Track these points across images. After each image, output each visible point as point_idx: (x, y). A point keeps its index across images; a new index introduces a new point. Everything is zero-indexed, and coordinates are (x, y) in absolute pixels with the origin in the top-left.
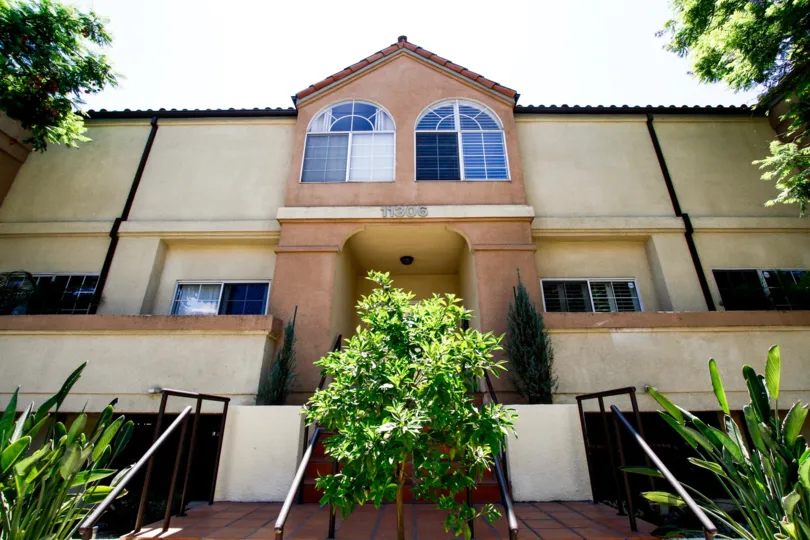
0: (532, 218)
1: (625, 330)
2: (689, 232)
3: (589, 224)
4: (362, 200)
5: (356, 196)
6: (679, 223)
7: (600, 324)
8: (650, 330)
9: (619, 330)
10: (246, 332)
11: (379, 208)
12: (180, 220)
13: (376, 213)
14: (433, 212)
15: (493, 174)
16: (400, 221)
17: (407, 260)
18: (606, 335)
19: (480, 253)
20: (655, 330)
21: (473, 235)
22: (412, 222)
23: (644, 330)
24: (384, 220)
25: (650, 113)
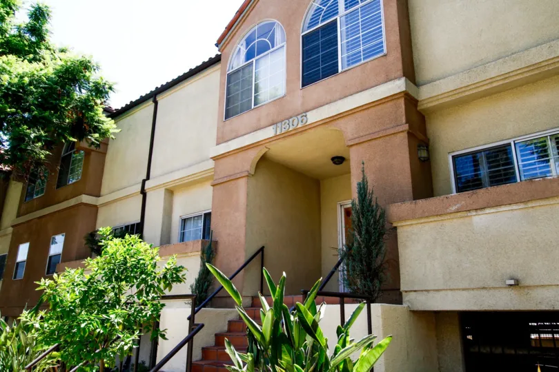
1: (487, 211)
4: (262, 123)
5: (259, 120)
7: (454, 208)
8: (522, 206)
9: (480, 212)
11: (273, 126)
12: (172, 172)
13: (269, 132)
15: (369, 53)
17: (336, 160)
18: (467, 220)
20: (530, 205)
23: (514, 207)
24: (276, 138)
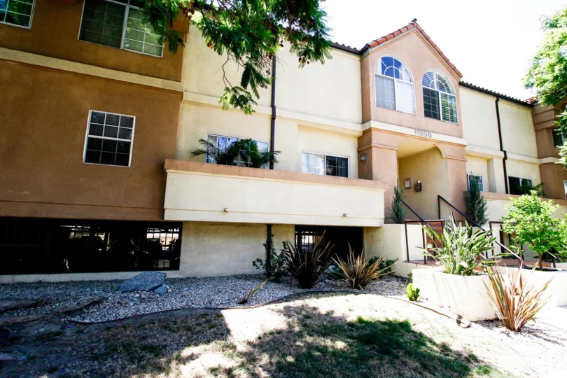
0: (466, 146)
2: (505, 158)
4: (404, 124)
5: (402, 120)
6: (502, 154)
11: (413, 130)
13: (411, 132)
14: (434, 136)
16: (420, 138)
19: (449, 160)
21: (445, 150)
22: (425, 140)
24: (415, 137)
25: (498, 97)
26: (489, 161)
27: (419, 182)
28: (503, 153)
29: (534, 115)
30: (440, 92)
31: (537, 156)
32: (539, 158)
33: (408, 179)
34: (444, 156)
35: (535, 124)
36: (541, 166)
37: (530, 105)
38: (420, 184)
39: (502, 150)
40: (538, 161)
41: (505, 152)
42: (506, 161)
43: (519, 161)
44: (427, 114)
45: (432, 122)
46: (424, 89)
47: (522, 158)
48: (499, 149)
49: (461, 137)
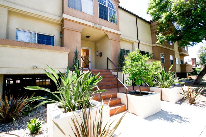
0: (120, 35)
2: (139, 43)
3: (127, 38)
4: (86, 19)
5: (85, 17)
10: (63, 52)
11: (91, 23)
13: (91, 24)
14: (104, 28)
16: (96, 28)
17: (88, 37)
19: (112, 40)
21: (110, 36)
22: (99, 29)
24: (93, 27)
26: (133, 44)
27: (101, 52)
28: (138, 40)
29: (151, 27)
30: (108, 8)
31: (151, 43)
32: (152, 44)
33: (97, 51)
34: (109, 39)
35: (151, 31)
36: (153, 47)
37: (149, 23)
38: (102, 53)
39: (138, 39)
40: (151, 45)
41: (139, 40)
42: (139, 44)
43: (145, 45)
44: (101, 17)
45: (103, 21)
46: (99, 4)
47: (146, 43)
48: (137, 39)
49: (119, 30)
